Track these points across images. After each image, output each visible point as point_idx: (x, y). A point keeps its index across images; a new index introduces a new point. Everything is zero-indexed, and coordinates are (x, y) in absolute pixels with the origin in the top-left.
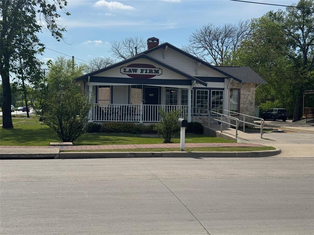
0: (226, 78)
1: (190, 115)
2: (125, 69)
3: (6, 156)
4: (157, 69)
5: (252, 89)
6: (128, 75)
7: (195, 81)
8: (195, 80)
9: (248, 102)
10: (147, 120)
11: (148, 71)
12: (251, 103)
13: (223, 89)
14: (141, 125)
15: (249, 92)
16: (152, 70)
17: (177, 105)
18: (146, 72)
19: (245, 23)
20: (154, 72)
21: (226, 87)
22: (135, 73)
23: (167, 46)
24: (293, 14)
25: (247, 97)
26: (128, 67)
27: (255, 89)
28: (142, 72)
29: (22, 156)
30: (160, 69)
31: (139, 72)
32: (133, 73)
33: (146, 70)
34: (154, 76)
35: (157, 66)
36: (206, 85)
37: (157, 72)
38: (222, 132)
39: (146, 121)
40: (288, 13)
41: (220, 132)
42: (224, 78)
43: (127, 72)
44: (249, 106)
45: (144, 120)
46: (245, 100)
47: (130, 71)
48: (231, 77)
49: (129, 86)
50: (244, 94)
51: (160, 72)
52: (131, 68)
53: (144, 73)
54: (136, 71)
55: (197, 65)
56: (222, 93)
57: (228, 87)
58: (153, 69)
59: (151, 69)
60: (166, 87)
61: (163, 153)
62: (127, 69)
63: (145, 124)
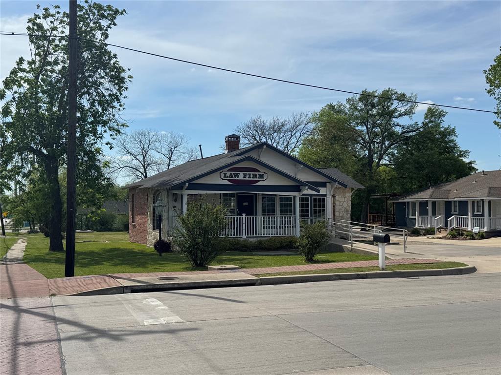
0: (328, 182)
1: (299, 227)
2: (225, 174)
3: (204, 284)
4: (261, 173)
5: (347, 195)
6: (228, 180)
7: (307, 187)
8: (307, 185)
9: (343, 210)
10: (253, 235)
11: (252, 176)
12: (347, 211)
13: (325, 195)
14: (245, 240)
15: (345, 198)
16: (256, 175)
17: (275, 215)
18: (249, 177)
19: (299, 116)
20: (258, 176)
21: (328, 193)
22: (237, 178)
23: (265, 146)
24: (354, 107)
25: (343, 204)
26: (228, 171)
27: (351, 194)
28: (244, 177)
29: (222, 284)
30: (265, 173)
31: (241, 177)
32: (234, 178)
33: (250, 175)
34: (259, 181)
35: (262, 170)
36: (318, 191)
37: (261, 176)
38: (352, 246)
39: (249, 236)
40: (348, 106)
41: (349, 246)
42: (326, 183)
43: (227, 177)
44: (345, 215)
45: (248, 235)
46: (340, 207)
47: (231, 176)
48: (335, 181)
49: (220, 194)
50: (339, 201)
51: (265, 176)
52: (232, 173)
53: (247, 179)
54: (237, 176)
55: (298, 168)
56: (324, 200)
57: (331, 193)
58: (257, 173)
59: (255, 173)
60: (263, 194)
61: (368, 274)
62: (228, 174)
63: (250, 240)
